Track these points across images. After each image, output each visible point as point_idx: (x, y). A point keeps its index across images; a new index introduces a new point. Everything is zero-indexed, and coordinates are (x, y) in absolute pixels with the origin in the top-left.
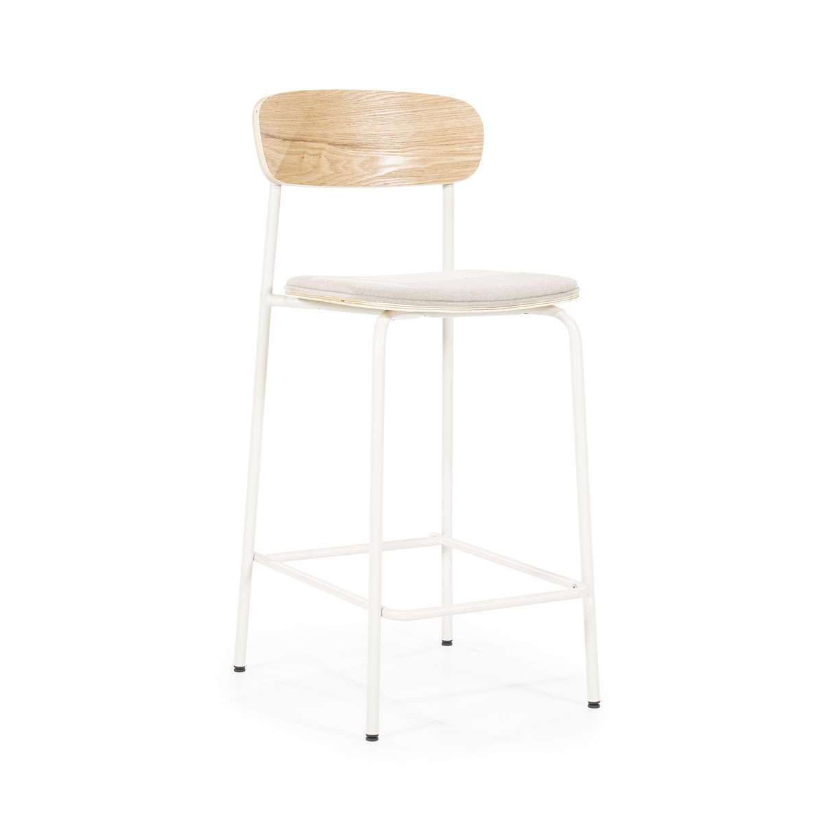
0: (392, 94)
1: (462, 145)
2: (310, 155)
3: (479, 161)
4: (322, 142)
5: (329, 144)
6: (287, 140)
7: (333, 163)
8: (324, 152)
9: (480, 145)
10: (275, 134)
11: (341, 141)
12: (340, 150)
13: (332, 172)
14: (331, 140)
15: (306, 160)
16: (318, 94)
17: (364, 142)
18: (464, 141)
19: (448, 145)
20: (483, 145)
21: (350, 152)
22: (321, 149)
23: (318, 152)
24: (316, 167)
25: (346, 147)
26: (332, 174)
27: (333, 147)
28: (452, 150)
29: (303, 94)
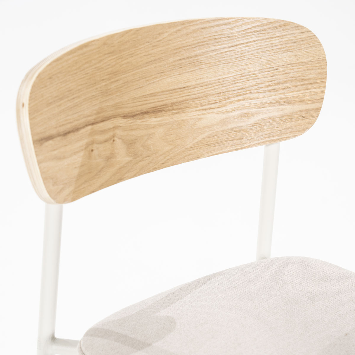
0: (204, 22)
1: (297, 89)
2: (101, 143)
3: (319, 109)
4: (115, 117)
5: (125, 117)
6: (69, 132)
7: (130, 144)
8: (118, 132)
9: (321, 87)
10: (53, 132)
11: (140, 108)
12: (139, 122)
13: (129, 159)
14: (126, 111)
15: (95, 152)
16: (105, 44)
17: (169, 102)
18: (299, 83)
19: (278, 89)
20: (325, 87)
21: (152, 120)
22: (115, 128)
23: (111, 134)
24: (109, 158)
25: (147, 116)
26: (131, 161)
27: (130, 121)
28: (283, 96)
29: (85, 50)
